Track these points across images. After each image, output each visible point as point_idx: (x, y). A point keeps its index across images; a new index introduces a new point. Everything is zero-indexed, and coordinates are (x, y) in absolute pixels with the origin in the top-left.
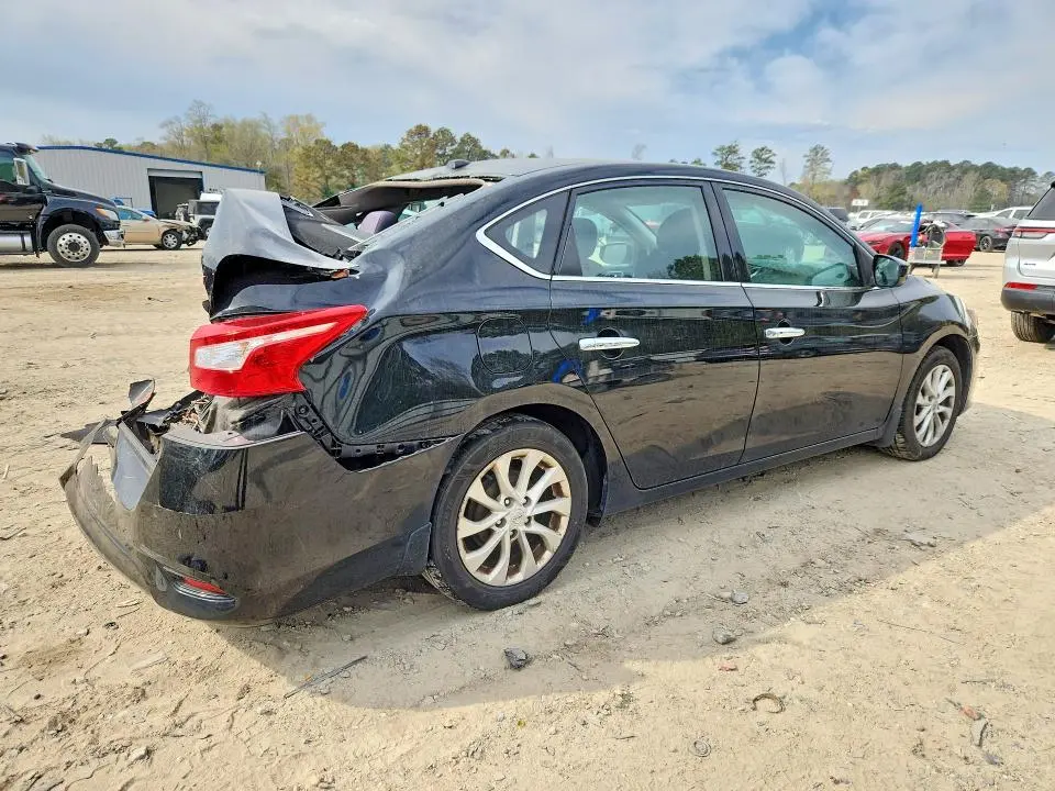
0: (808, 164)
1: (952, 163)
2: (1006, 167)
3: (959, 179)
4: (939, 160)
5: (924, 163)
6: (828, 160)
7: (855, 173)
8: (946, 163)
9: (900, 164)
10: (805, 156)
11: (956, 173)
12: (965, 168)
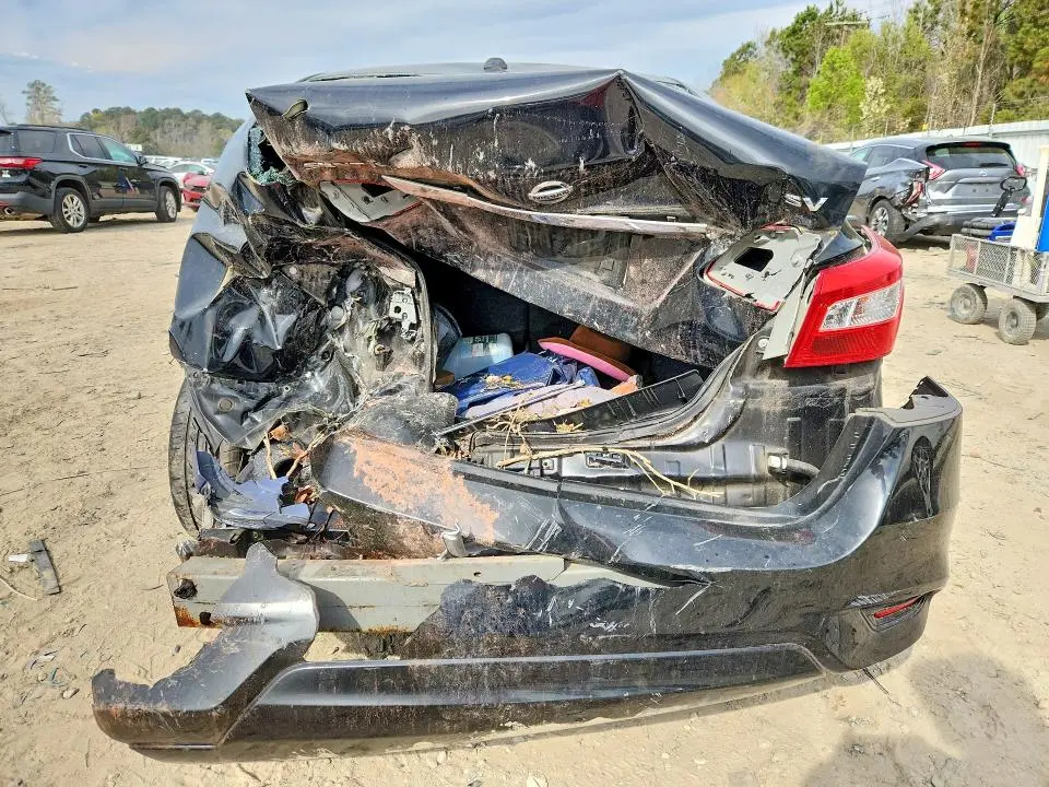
0: (30, 102)
1: (186, 111)
2: (233, 118)
3: (195, 128)
4: (171, 107)
5: (157, 108)
6: (54, 99)
7: (87, 115)
8: (178, 111)
9: (133, 108)
10: (24, 92)
11: (192, 121)
12: (199, 118)
